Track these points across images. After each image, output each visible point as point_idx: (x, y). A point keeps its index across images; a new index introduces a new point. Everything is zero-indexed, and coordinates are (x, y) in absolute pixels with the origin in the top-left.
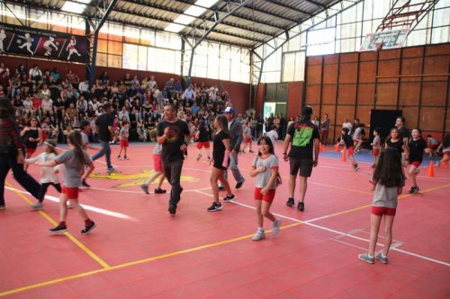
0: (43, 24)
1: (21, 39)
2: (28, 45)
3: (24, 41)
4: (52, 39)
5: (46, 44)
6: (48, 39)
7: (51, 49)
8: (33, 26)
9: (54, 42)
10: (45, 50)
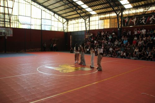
0: (150, 11)
1: (141, 19)
2: (144, 21)
3: (142, 20)
4: (153, 16)
5: (151, 19)
6: (152, 16)
7: (152, 20)
8: (146, 13)
9: (154, 17)
10: (150, 21)
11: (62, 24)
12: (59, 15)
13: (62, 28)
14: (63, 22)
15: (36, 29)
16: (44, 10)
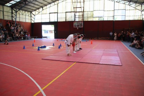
11: (140, 12)
12: (136, 2)
13: (139, 16)
14: (141, 9)
15: (108, 20)
16: (117, 2)
